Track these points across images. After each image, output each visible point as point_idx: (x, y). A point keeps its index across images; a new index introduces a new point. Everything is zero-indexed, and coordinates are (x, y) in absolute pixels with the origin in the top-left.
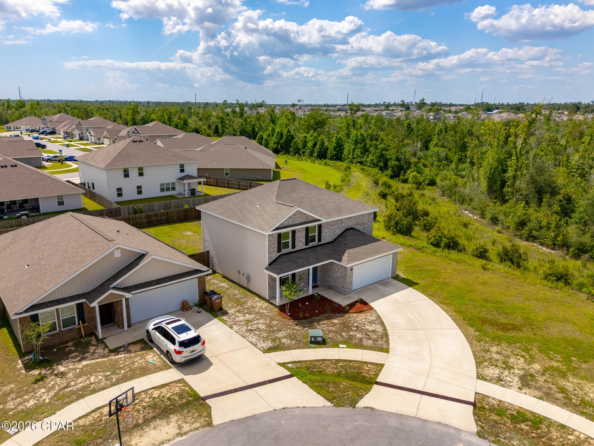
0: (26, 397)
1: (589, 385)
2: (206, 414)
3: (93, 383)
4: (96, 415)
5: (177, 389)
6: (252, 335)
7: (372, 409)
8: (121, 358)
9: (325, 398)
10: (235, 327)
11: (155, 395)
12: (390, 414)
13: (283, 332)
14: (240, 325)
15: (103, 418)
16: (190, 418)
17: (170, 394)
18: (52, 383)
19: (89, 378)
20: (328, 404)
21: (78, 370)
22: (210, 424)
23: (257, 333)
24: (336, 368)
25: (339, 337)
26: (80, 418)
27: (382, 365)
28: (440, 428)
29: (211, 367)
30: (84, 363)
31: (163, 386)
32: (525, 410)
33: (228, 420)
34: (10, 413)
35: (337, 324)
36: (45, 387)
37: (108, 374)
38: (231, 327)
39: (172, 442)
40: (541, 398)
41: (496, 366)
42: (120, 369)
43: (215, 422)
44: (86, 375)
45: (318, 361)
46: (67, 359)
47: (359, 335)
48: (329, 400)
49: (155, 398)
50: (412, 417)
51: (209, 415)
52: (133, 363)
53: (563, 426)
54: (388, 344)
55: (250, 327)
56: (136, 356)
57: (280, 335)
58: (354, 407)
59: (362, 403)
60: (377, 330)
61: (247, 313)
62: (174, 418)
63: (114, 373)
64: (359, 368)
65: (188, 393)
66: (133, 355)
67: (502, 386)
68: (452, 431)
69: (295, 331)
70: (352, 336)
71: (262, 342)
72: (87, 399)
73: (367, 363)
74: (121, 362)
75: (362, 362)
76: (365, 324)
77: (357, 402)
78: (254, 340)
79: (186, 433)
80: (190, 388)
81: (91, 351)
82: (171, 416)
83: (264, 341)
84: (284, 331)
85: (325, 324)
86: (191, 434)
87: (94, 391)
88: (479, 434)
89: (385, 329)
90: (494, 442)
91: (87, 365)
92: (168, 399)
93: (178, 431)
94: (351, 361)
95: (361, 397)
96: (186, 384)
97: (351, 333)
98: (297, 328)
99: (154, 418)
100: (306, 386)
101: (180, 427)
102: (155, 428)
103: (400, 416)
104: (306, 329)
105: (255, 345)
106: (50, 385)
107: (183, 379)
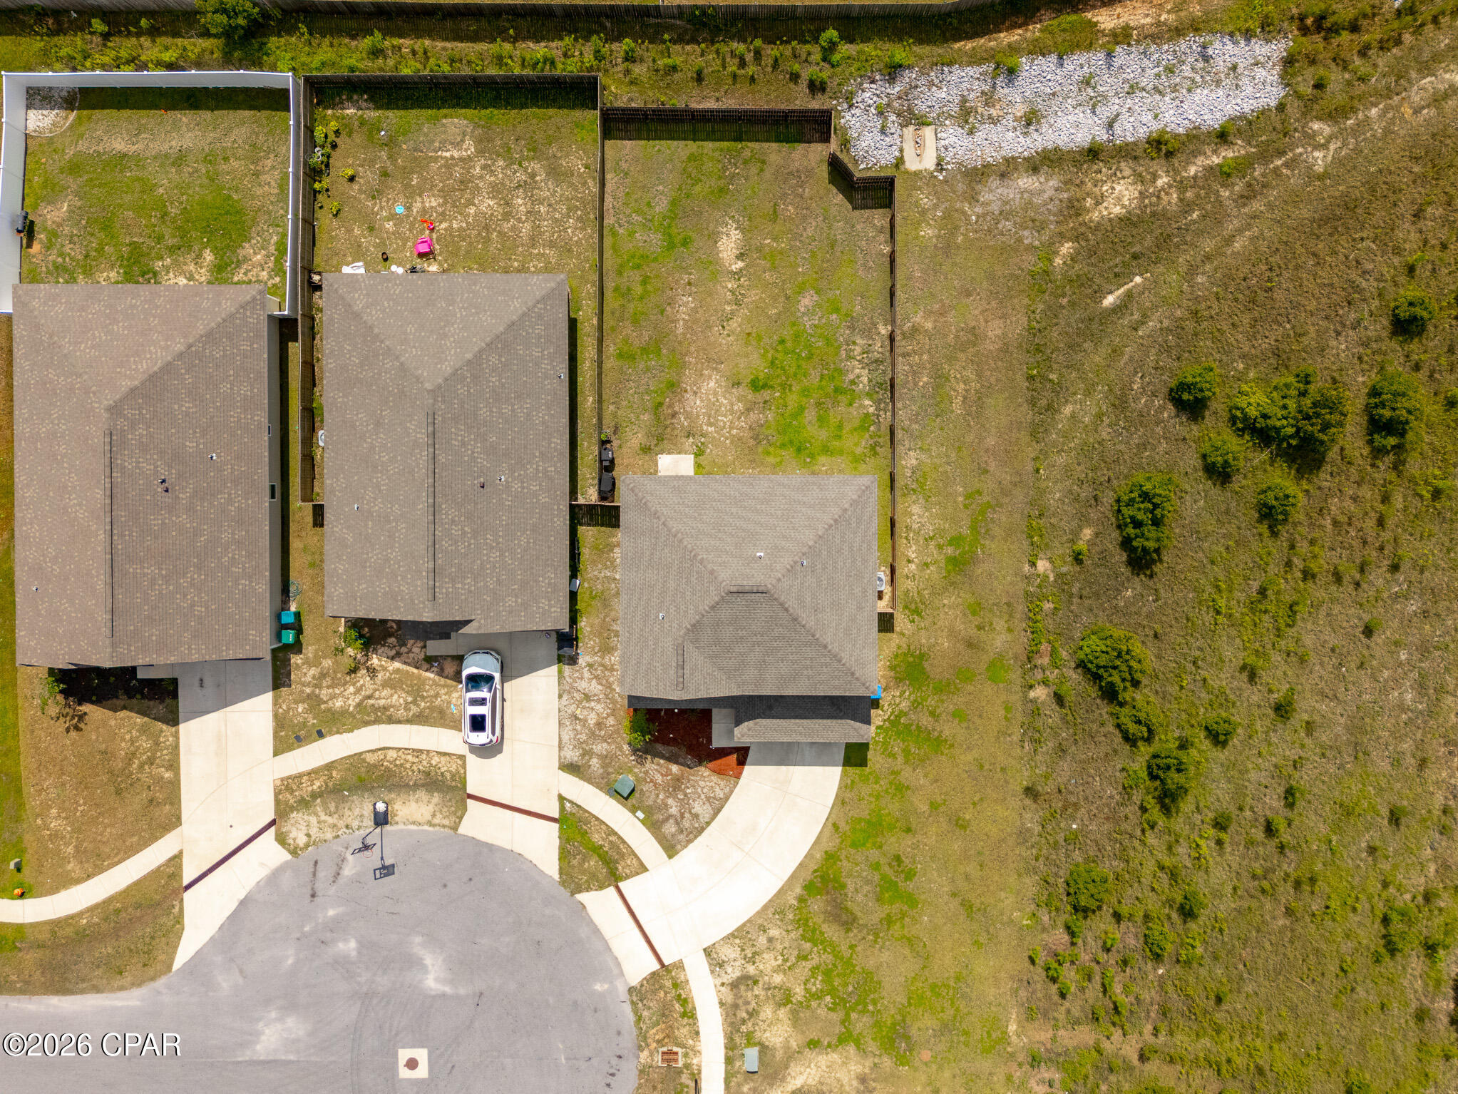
0: (337, 691)
1: (785, 1027)
2: (459, 813)
3: (392, 706)
4: (380, 755)
5: (454, 766)
6: (571, 728)
7: (584, 907)
8: (430, 679)
9: (561, 868)
10: (565, 697)
11: (434, 763)
12: (591, 923)
13: (605, 745)
14: (572, 698)
15: (385, 764)
16: (446, 809)
17: (446, 768)
18: (361, 682)
19: (392, 695)
20: (556, 877)
21: (388, 674)
22: (455, 828)
23: (578, 727)
24: (603, 840)
25: (653, 796)
26: (369, 751)
27: (646, 870)
28: (611, 963)
29: (499, 756)
30: (397, 665)
31: (445, 754)
32: (693, 1002)
33: (470, 835)
34: (323, 706)
35: (671, 774)
36: (354, 684)
37: (410, 699)
38: (560, 696)
39: (420, 828)
40: (722, 1004)
41: (743, 950)
42: (423, 698)
43: (461, 830)
44: (392, 689)
45: (597, 819)
46: (384, 645)
47: (674, 810)
48: (561, 874)
49: (431, 765)
50: (604, 938)
51: (461, 818)
52: (437, 695)
53: (697, 1033)
54: (686, 846)
55: (578, 712)
56: (444, 686)
57: (600, 748)
58: (573, 894)
59: (579, 897)
60: (701, 817)
61: (596, 677)
62: (436, 798)
63: (414, 702)
64: (622, 856)
65: (460, 778)
66: (442, 681)
67: (712, 972)
68: (616, 971)
69: (619, 753)
70: (666, 805)
71: (571, 747)
72: (383, 726)
73: (636, 856)
74: (428, 687)
75: (633, 851)
76: (699, 797)
77: (580, 892)
78: (565, 738)
79: (434, 825)
80: (465, 773)
81: (409, 646)
82: (435, 794)
83: (575, 747)
84: (608, 743)
85: (658, 764)
86: (437, 828)
87: (391, 720)
88: (631, 990)
89: (708, 824)
90: (632, 1003)
91: (397, 671)
92: (442, 773)
93: (430, 818)
94: (624, 842)
95: (588, 889)
96: (464, 766)
97: (670, 801)
98: (626, 747)
99: (423, 786)
100: (557, 842)
101: (434, 815)
102: (417, 801)
103: (596, 931)
104: (633, 758)
105: (561, 748)
106: (358, 685)
107: (464, 756)
